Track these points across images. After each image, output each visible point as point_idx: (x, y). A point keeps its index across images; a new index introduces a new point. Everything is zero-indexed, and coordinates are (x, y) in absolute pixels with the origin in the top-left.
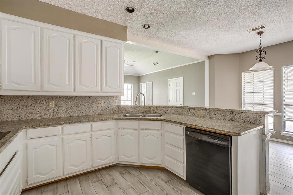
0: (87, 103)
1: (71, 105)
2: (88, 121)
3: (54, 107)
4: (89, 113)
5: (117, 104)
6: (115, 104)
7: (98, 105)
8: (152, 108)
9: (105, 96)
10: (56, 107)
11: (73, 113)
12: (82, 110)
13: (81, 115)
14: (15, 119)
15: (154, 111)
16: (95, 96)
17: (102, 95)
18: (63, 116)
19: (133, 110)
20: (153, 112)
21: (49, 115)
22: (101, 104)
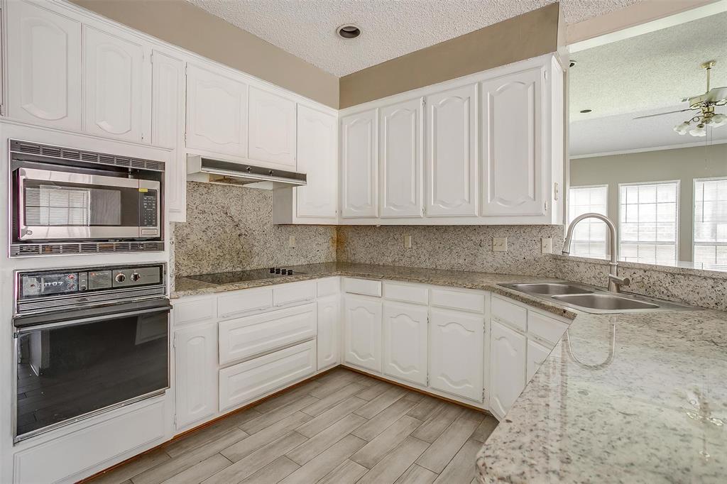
0: (470, 244)
1: (438, 245)
2: (421, 282)
3: (412, 248)
4: (474, 267)
5: (549, 250)
6: (544, 251)
7: (495, 249)
8: (655, 275)
9: (514, 226)
10: (415, 247)
11: (441, 262)
12: (459, 257)
13: (456, 268)
14: (367, 262)
15: (663, 289)
16: (488, 226)
17: (505, 224)
18: (423, 266)
19: (593, 274)
20: (656, 293)
21: (405, 262)
22: (503, 245)
